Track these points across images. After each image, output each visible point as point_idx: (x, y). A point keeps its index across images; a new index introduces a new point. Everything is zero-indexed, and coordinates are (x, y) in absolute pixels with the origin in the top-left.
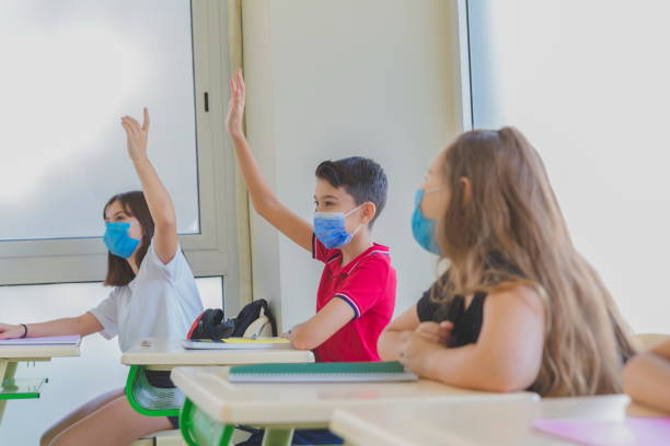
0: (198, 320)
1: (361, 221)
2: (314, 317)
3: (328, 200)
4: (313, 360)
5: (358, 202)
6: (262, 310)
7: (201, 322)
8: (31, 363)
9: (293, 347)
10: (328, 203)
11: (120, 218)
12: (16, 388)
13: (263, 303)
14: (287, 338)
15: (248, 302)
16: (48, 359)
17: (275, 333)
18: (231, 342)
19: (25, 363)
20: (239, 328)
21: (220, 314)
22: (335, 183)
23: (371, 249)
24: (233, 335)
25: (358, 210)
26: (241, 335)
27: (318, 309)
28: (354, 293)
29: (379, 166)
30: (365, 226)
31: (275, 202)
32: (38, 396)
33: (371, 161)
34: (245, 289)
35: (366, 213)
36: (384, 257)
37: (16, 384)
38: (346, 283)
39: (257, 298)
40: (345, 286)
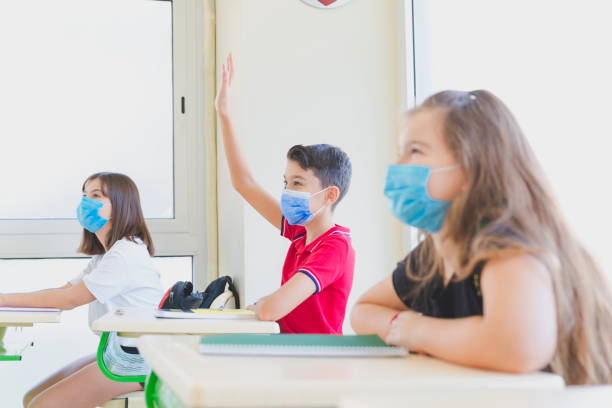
0: (169, 292)
1: (325, 203)
2: (279, 291)
3: (297, 180)
4: (278, 331)
5: (324, 185)
6: (227, 285)
7: (172, 293)
8: (19, 328)
9: (259, 319)
10: (296, 183)
11: (96, 196)
12: (4, 351)
13: (228, 279)
14: (252, 310)
15: (214, 278)
16: (31, 325)
17: (238, 306)
18: (198, 313)
19: (14, 328)
20: (207, 300)
21: (189, 286)
22: (304, 165)
23: (333, 230)
24: (201, 307)
25: (323, 192)
26: (208, 307)
27: (283, 283)
28: (317, 269)
29: (345, 154)
30: (329, 208)
31: (252, 180)
32: (20, 358)
33: (338, 149)
34: (211, 267)
35: (330, 196)
36: (345, 237)
37: (5, 347)
38: (310, 259)
39: (222, 274)
40: (308, 262)
